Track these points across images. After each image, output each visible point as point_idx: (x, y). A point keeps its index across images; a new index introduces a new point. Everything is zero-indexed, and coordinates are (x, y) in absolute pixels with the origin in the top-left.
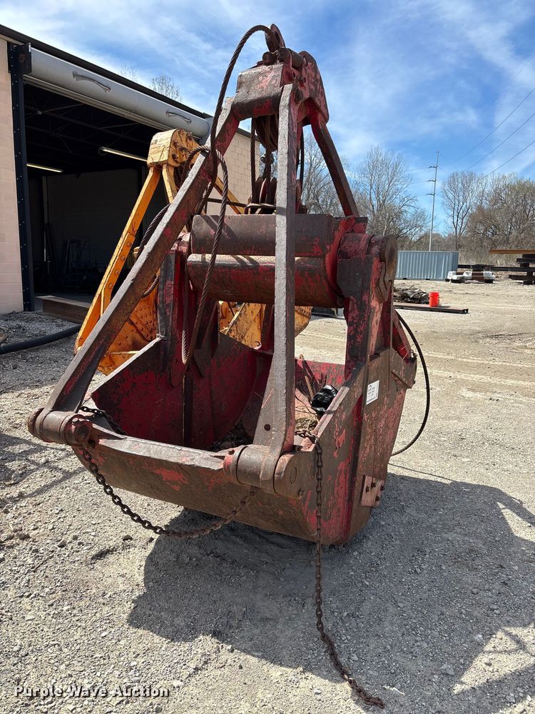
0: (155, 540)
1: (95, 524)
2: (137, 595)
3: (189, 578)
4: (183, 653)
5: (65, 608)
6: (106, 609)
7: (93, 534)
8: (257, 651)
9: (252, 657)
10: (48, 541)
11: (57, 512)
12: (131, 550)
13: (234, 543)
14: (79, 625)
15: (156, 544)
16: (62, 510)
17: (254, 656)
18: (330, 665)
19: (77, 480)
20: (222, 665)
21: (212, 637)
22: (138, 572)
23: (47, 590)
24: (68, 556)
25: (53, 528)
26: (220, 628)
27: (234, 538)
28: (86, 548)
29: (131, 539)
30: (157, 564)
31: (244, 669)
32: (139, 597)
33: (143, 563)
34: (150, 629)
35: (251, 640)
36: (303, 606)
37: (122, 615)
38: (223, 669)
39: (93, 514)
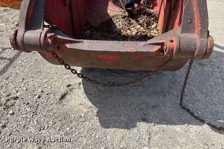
0: (81, 83)
1: (46, 82)
2: (96, 112)
3: (111, 97)
4: (137, 133)
5: (68, 129)
6: (87, 123)
7: (49, 87)
8: (163, 122)
9: (163, 125)
10: (30, 97)
11: (22, 80)
12: (74, 91)
13: (115, 76)
14: (82, 135)
15: (83, 85)
16: (23, 79)
17: (163, 124)
18: (193, 118)
19: (18, 61)
20: (156, 133)
21: (143, 122)
22: (86, 100)
23: (50, 122)
24: (47, 102)
25: (27, 89)
26: (143, 117)
27: (113, 74)
28: (52, 95)
29: (71, 86)
30: (91, 94)
31: (165, 131)
32: (97, 113)
33: (85, 95)
34: (115, 127)
35: (157, 117)
36: (165, 96)
37: (97, 124)
38: (157, 134)
39: (41, 77)
